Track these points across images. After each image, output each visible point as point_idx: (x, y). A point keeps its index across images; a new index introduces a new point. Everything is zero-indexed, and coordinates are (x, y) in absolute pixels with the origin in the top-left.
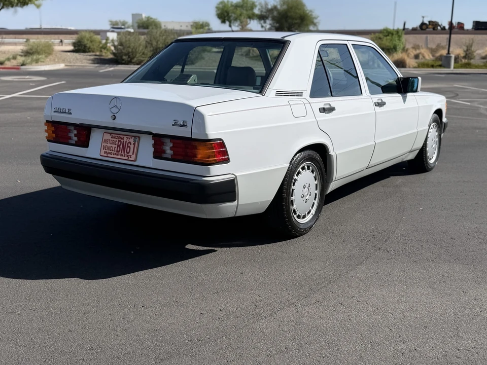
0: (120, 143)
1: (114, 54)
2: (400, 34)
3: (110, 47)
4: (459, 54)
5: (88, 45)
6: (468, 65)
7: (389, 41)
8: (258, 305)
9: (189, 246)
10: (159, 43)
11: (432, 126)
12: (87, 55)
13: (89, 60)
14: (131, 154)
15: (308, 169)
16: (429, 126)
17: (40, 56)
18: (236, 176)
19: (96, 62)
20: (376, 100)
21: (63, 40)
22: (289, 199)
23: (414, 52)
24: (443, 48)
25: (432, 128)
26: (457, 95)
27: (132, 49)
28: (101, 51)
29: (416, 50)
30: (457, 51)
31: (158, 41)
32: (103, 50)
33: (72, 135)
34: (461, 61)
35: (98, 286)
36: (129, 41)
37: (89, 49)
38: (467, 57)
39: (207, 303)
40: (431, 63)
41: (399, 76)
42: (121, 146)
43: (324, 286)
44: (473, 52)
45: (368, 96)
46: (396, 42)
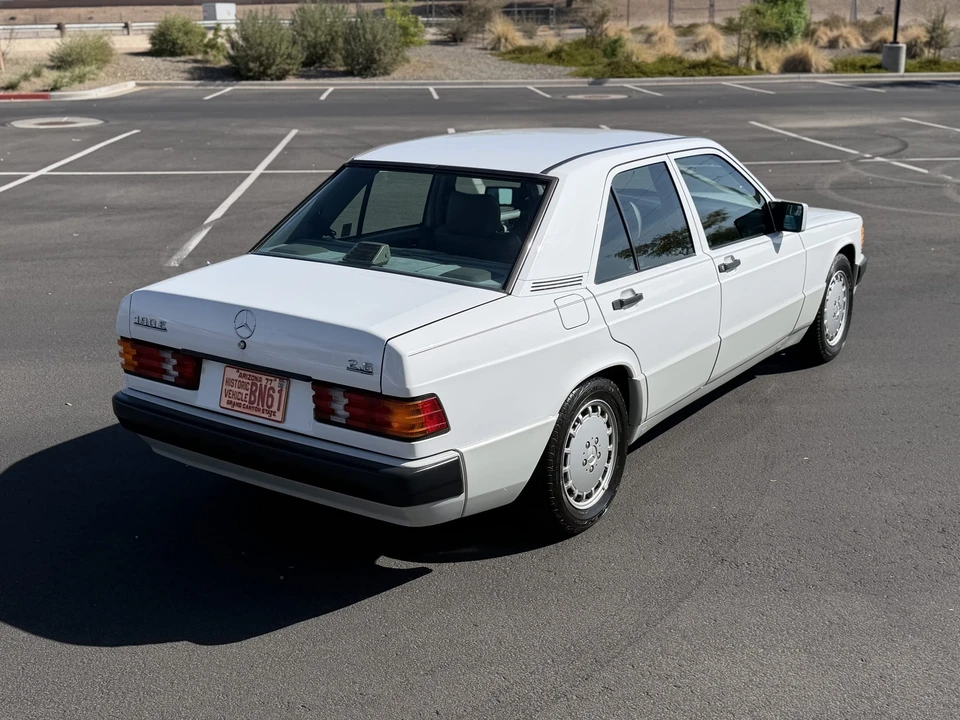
0: (254, 388)
1: (230, 57)
3: (222, 44)
4: (919, 37)
5: (179, 42)
6: (933, 64)
7: (776, 17)
8: (502, 699)
9: (383, 561)
10: (320, 33)
11: (834, 278)
12: (178, 62)
13: (184, 72)
14: (274, 408)
15: (594, 411)
17: (88, 69)
18: (461, 454)
19: (196, 76)
20: (721, 261)
21: (129, 23)
22: (559, 470)
23: (829, 32)
24: (886, 23)
25: (833, 282)
26: (906, 145)
27: (267, 48)
28: (206, 53)
29: (831, 30)
30: (913, 29)
31: (318, 28)
32: (209, 50)
33: (169, 367)
34: (922, 52)
35: (225, 660)
36: (261, 32)
37: (181, 48)
38: (933, 43)
39: (414, 695)
40: (861, 58)
41: (768, 200)
42: (257, 394)
43: (619, 653)
44: (946, 33)
45: (705, 256)
46: (793, 17)
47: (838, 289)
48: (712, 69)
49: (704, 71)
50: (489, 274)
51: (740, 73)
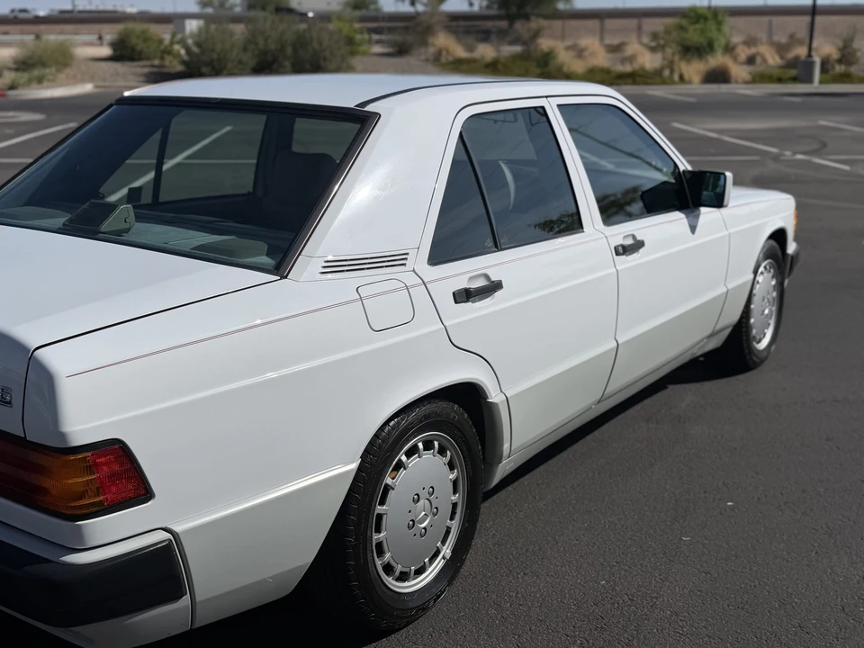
1: (184, 62)
2: (720, 17)
3: (178, 51)
4: (830, 55)
5: (139, 48)
6: (845, 78)
7: (698, 33)
11: (761, 269)
12: (135, 66)
13: (140, 76)
15: (426, 450)
16: (755, 272)
17: (47, 71)
18: (175, 535)
19: (151, 79)
20: (619, 241)
21: (103, 35)
23: (747, 50)
24: (800, 43)
25: (762, 273)
26: (825, 145)
27: (219, 55)
28: (162, 58)
29: (750, 48)
30: (826, 48)
31: (268, 37)
32: (165, 56)
34: (834, 68)
37: (140, 54)
38: (844, 60)
40: (776, 72)
41: (682, 168)
44: (855, 51)
45: (597, 234)
46: (713, 33)
47: (766, 281)
48: (638, 79)
49: (630, 80)
50: (265, 247)
51: (664, 82)
